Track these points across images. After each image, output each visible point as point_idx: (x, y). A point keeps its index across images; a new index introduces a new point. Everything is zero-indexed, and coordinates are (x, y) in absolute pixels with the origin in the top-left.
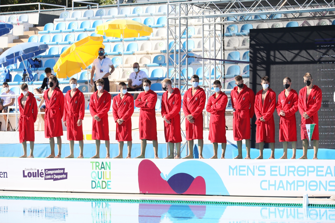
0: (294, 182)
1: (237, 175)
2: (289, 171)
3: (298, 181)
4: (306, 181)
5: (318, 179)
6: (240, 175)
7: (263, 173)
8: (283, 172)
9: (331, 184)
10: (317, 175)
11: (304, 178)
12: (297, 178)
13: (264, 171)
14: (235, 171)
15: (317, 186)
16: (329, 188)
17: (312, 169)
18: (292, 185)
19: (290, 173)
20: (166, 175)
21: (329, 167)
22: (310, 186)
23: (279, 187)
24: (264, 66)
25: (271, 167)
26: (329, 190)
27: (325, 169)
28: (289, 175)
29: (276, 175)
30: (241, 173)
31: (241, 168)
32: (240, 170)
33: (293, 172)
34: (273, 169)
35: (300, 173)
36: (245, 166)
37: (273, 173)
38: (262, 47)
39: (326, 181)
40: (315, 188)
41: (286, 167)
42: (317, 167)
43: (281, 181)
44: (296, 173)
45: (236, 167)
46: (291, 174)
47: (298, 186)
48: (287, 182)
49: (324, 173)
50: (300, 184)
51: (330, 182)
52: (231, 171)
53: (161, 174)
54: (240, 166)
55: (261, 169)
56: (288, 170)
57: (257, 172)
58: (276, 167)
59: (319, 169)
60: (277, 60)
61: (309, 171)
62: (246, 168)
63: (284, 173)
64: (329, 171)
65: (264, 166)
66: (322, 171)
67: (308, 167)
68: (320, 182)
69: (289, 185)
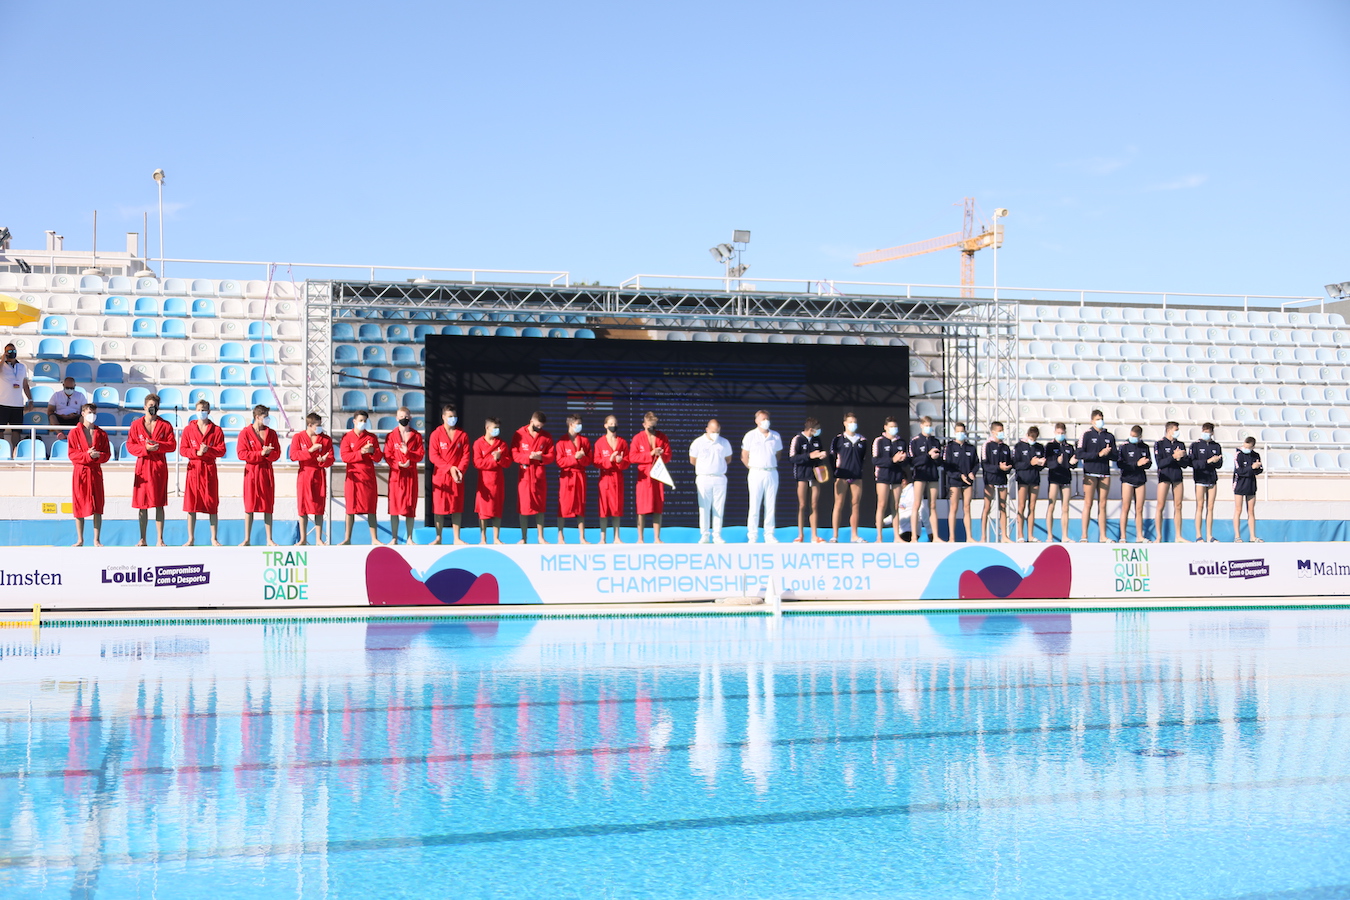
0: (654, 579)
1: (555, 569)
2: (645, 563)
3: (660, 578)
4: (675, 578)
5: (693, 574)
6: (561, 569)
7: (601, 566)
8: (635, 564)
9: (714, 580)
10: (692, 568)
11: (671, 573)
12: (659, 573)
13: (603, 563)
14: (552, 563)
15: (691, 584)
16: (711, 586)
17: (683, 559)
18: (652, 584)
19: (647, 565)
20: (422, 573)
21: (710, 555)
22: (680, 584)
23: (630, 588)
24: (453, 396)
25: (615, 556)
26: (712, 590)
27: (703, 559)
28: (645, 568)
29: (624, 569)
30: (563, 566)
31: (563, 559)
32: (561, 563)
33: (653, 563)
34: (618, 559)
35: (663, 565)
36: (569, 556)
37: (618, 566)
38: (448, 366)
39: (707, 578)
40: (688, 587)
41: (640, 556)
42: (692, 555)
43: (633, 578)
44: (656, 565)
45: (554, 557)
46: (649, 566)
47: (661, 585)
48: (643, 580)
49: (702, 565)
50: (663, 582)
51: (713, 577)
52: (545, 563)
53: (412, 572)
54: (560, 556)
55: (597, 559)
56: (644, 561)
57: (590, 565)
58: (624, 556)
59: (694, 558)
60: (476, 388)
61: (677, 562)
62: (571, 559)
63: (637, 566)
64: (710, 562)
65: (603, 556)
66: (700, 562)
67: (677, 556)
68: (697, 579)
69: (645, 584)
